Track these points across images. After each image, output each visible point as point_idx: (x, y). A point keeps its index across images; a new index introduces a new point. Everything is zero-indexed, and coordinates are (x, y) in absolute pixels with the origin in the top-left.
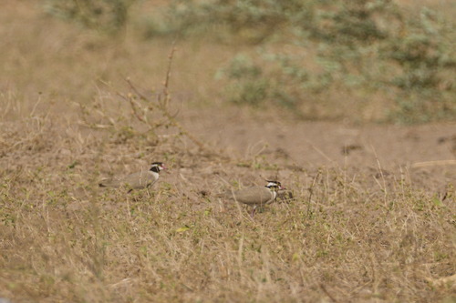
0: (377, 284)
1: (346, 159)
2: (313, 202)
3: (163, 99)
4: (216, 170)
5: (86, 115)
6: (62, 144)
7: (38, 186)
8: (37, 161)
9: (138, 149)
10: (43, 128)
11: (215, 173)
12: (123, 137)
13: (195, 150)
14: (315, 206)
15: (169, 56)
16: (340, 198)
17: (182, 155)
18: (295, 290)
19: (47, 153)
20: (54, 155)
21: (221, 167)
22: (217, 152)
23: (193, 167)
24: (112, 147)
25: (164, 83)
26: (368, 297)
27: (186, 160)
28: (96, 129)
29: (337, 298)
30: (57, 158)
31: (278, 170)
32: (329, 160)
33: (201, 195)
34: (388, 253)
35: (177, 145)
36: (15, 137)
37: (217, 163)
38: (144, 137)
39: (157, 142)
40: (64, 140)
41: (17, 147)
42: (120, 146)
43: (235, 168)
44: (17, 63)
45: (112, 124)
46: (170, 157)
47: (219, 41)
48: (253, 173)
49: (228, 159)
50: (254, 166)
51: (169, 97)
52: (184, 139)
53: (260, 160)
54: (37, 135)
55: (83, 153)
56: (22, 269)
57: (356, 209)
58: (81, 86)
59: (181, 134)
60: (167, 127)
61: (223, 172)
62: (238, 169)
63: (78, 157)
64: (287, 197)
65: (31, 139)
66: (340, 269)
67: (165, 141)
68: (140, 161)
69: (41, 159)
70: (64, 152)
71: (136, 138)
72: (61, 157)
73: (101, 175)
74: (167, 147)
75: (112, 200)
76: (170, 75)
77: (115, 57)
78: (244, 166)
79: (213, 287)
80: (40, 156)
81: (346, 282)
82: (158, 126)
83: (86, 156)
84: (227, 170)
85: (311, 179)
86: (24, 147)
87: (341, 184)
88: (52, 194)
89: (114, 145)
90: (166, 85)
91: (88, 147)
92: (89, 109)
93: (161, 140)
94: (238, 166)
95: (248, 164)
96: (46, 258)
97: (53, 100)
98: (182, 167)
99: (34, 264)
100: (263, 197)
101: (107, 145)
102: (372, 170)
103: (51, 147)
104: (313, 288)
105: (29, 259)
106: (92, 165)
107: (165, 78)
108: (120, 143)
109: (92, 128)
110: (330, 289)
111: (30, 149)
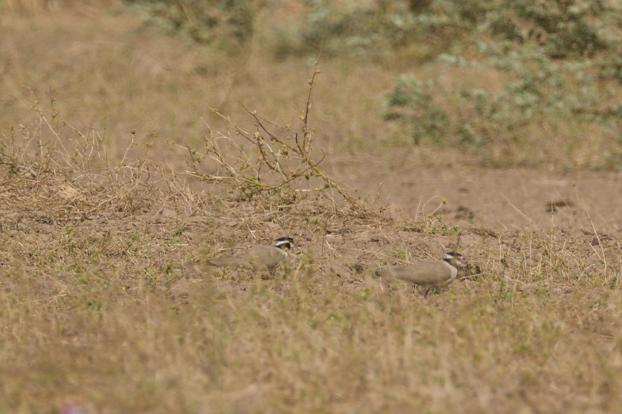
0: (595, 389)
1: (553, 220)
2: (507, 278)
3: (300, 141)
4: (374, 236)
5: (196, 164)
6: (164, 202)
7: (133, 259)
8: (130, 225)
9: (268, 208)
10: (138, 181)
11: (373, 240)
12: (248, 192)
13: (345, 210)
14: (510, 283)
15: (310, 81)
16: (544, 272)
17: (329, 215)
18: (484, 399)
19: (144, 216)
20: (153, 218)
21: (382, 233)
22: (377, 211)
23: (343, 232)
24: (232, 206)
25: (303, 117)
26: (584, 407)
27: (334, 224)
28: (211, 181)
29: (543, 408)
30: (158, 222)
31: (460, 234)
32: (530, 220)
33: (354, 271)
34: (610, 347)
35: (321, 202)
36: (100, 194)
37: (376, 227)
38: (276, 191)
39: (294, 198)
40: (167, 197)
41: (103, 208)
42: (243, 204)
43: (401, 232)
44: (102, 93)
45: (232, 176)
46: (312, 219)
47: (377, 60)
48: (425, 239)
49: (390, 221)
50: (428, 229)
51: (309, 136)
52: (331, 193)
53: (434, 221)
54: (129, 190)
55: (193, 215)
56: (111, 373)
57: (566, 287)
58: (189, 124)
59: (327, 187)
60: (307, 178)
61: (384, 239)
62: (405, 234)
63: (188, 220)
64: (473, 271)
65: (122, 196)
66: (546, 368)
67: (305, 197)
68: (271, 224)
69: (136, 223)
70: (168, 213)
71: (265, 192)
72: (163, 220)
73: (218, 244)
74: (308, 205)
75: (233, 279)
76: (310, 107)
77: (236, 83)
78: (414, 230)
79: (373, 396)
80: (134, 219)
81: (553, 387)
82: (295, 176)
83: (197, 218)
84: (390, 236)
85: (504, 246)
86: (112, 208)
87: (546, 253)
88: (151, 272)
89: (236, 203)
90: (305, 121)
91: (200, 205)
92: (200, 154)
93: (299, 196)
94: (405, 230)
95: (418, 227)
96: (143, 358)
97: (152, 143)
98: (329, 233)
99: (128, 367)
100: (440, 274)
101: (226, 203)
102: (586, 233)
103: (149, 206)
104: (509, 396)
105: (121, 360)
106: (206, 231)
107: (304, 111)
108: (244, 200)
109: (205, 179)
110: (532, 397)
111: (121, 210)
